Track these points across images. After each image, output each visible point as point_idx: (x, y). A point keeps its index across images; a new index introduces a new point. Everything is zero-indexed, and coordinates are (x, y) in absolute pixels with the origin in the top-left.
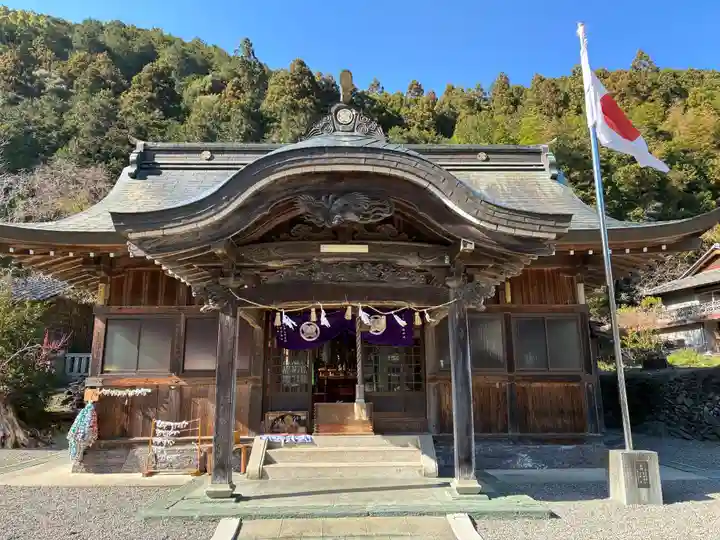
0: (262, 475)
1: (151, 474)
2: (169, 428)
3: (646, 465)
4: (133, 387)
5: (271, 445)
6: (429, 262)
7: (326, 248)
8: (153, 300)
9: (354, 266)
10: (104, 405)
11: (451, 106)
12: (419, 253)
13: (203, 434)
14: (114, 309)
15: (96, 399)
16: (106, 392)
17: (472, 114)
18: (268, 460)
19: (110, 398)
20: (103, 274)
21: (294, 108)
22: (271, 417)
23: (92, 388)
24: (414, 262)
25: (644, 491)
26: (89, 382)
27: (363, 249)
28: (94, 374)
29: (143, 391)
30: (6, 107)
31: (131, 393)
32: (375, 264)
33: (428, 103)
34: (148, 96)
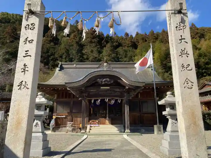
0: (89, 132)
1: (67, 132)
2: (70, 123)
3: (160, 127)
4: (62, 115)
5: (91, 127)
6: (121, 90)
7: (102, 88)
8: (66, 98)
9: (107, 91)
10: (56, 119)
11: (137, 40)
12: (119, 88)
13: (77, 125)
14: (58, 99)
15: (55, 118)
16: (57, 116)
17: (143, 42)
18: (90, 129)
19: (58, 118)
20: (56, 92)
21: (91, 42)
22: (90, 121)
23: (54, 115)
24: (118, 90)
25: (160, 132)
26: (54, 114)
27: (109, 88)
28: (55, 113)
29: (65, 116)
30: (10, 43)
31: (62, 117)
32: (111, 90)
33: (130, 39)
34: (50, 39)
